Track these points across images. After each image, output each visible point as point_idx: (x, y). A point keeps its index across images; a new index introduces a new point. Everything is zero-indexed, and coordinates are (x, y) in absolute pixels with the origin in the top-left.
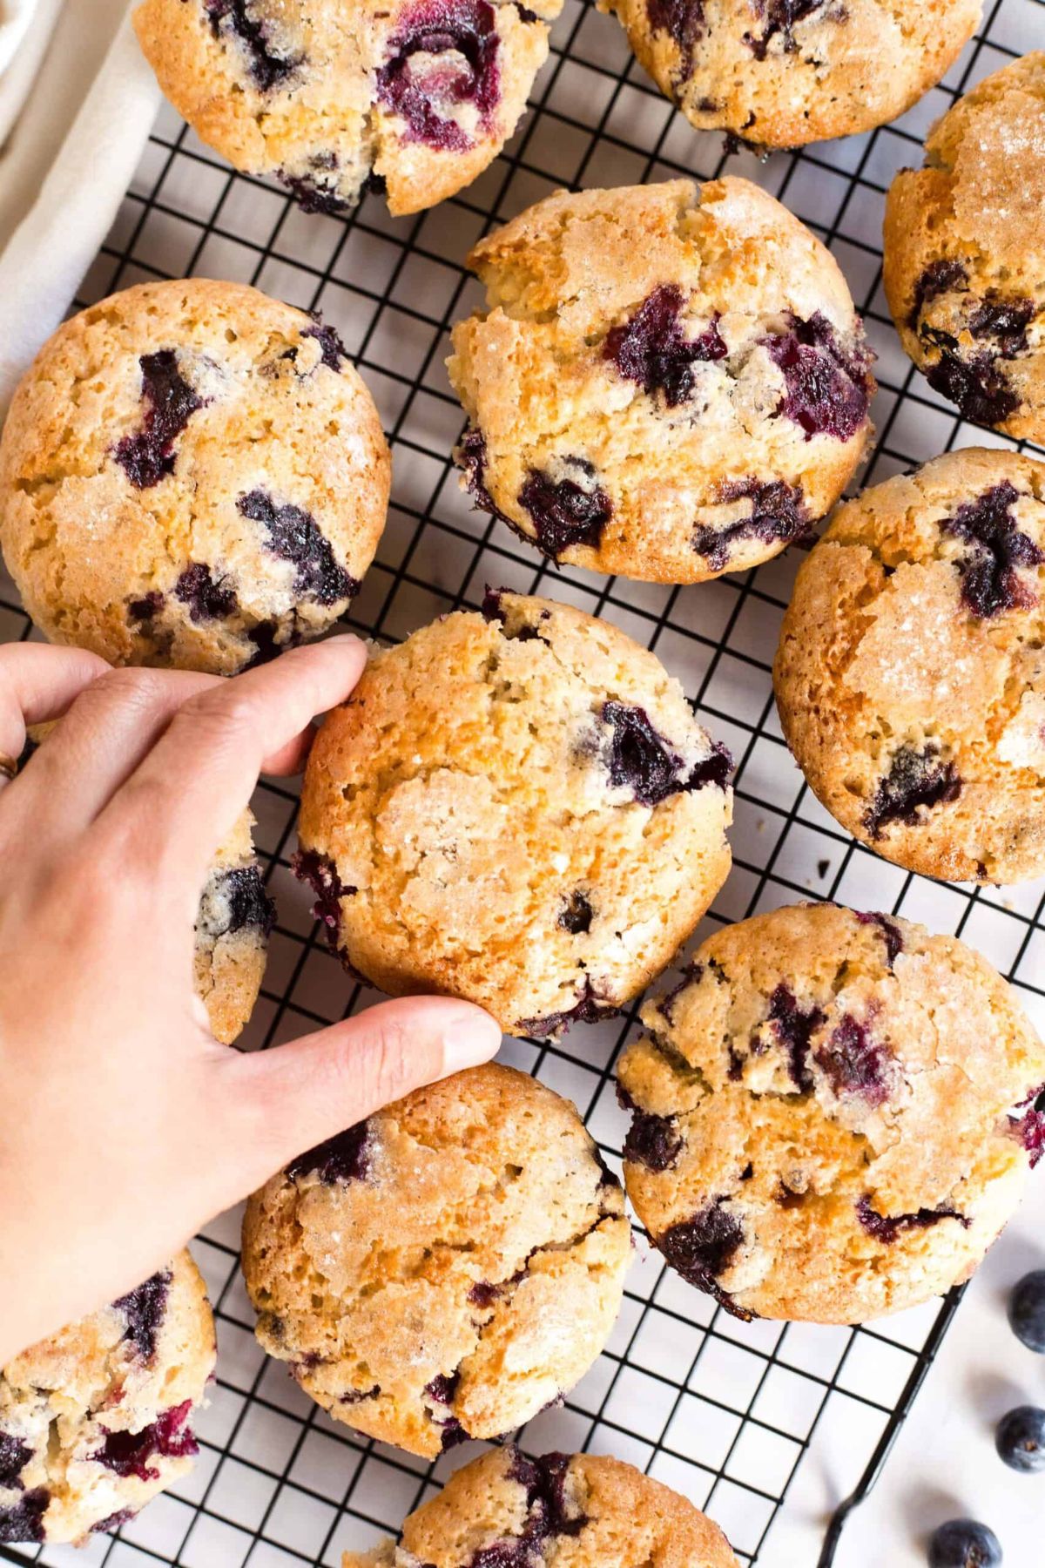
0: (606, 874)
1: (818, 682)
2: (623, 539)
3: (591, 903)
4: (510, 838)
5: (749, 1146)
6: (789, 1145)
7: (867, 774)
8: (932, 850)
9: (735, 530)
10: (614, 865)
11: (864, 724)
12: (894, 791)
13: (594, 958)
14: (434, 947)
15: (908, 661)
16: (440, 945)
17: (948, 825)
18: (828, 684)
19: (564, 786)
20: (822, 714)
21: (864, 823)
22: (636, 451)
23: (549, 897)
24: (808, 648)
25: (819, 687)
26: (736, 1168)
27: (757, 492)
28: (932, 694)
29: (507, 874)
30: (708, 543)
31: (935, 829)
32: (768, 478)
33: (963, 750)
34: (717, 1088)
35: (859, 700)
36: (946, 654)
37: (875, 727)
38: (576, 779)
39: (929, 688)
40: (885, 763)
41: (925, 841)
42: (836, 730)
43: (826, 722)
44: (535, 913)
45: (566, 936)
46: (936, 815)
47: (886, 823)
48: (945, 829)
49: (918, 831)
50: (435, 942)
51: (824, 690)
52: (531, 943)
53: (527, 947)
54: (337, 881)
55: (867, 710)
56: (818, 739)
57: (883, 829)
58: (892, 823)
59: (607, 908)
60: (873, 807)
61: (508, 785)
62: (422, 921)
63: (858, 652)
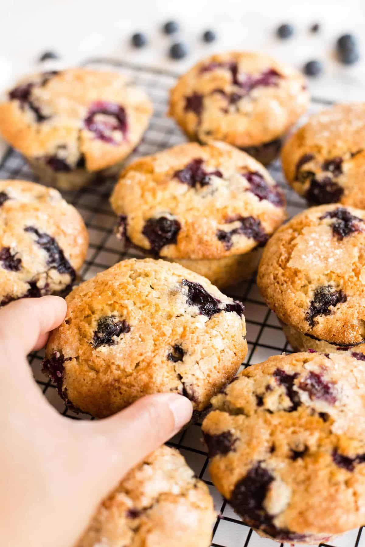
0: (189, 336)
1: (276, 272)
2: (187, 236)
3: (183, 348)
4: (143, 323)
5: (272, 434)
6: (292, 429)
7: (304, 300)
8: (339, 324)
9: (234, 232)
10: (193, 333)
11: (300, 282)
12: (317, 305)
13: (186, 373)
14: (109, 373)
15: (314, 254)
16: (111, 372)
17: (344, 312)
18: (281, 271)
19: (167, 303)
20: (280, 283)
21: (306, 319)
22: (190, 207)
23: (163, 345)
24: (270, 263)
25: (277, 274)
26: (266, 445)
27: (242, 219)
28: (327, 264)
29: (142, 335)
30: (223, 236)
31: (339, 315)
32: (245, 214)
33: (345, 283)
34: (252, 413)
35: (296, 273)
36: (330, 250)
37: (304, 282)
38: (172, 299)
39: (326, 262)
40: (311, 294)
41: (335, 321)
42: (287, 286)
43: (282, 284)
44: (157, 352)
45: (171, 364)
46: (338, 309)
47: (316, 316)
48: (343, 315)
49: (330, 317)
50: (109, 371)
51: (280, 274)
52: (155, 365)
53: (153, 367)
54: (62, 356)
55: (300, 275)
56: (280, 291)
57: (316, 319)
58: (319, 316)
59: (190, 350)
60: (309, 311)
61: (141, 305)
62: (102, 362)
63: (292, 256)
